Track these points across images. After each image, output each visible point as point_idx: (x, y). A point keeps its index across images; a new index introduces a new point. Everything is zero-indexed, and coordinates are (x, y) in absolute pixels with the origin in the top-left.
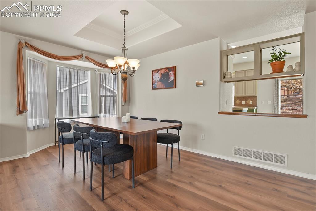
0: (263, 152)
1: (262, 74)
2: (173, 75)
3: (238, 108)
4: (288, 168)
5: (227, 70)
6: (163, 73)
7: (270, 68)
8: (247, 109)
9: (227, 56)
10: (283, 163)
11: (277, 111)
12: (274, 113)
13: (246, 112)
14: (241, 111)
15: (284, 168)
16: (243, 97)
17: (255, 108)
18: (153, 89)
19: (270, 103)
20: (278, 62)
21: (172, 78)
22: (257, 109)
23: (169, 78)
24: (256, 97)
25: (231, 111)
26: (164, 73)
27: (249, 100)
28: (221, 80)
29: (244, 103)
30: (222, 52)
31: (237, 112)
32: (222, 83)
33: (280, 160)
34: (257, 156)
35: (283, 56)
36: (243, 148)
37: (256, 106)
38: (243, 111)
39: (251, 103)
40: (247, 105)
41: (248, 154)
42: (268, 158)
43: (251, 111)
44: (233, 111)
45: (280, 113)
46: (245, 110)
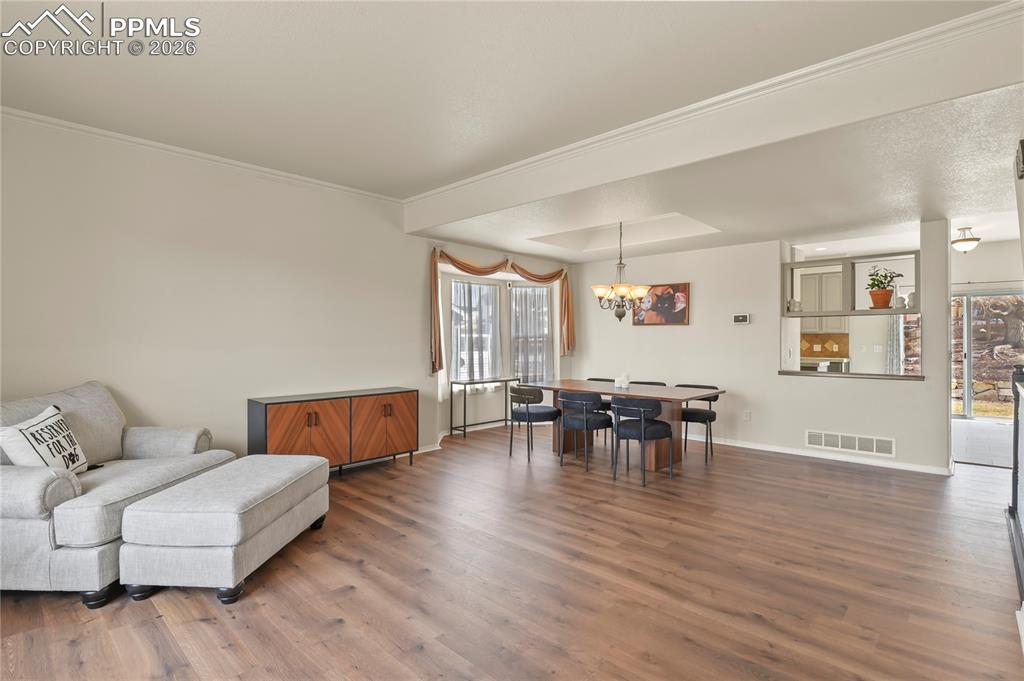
0: (857, 436)
1: (857, 309)
2: (682, 299)
3: (810, 361)
4: (896, 459)
5: (792, 297)
6: (659, 294)
7: (869, 297)
8: (828, 363)
9: (792, 270)
10: (890, 451)
11: (895, 368)
12: (888, 373)
13: (825, 370)
14: (814, 368)
15: (891, 459)
16: (817, 335)
17: (845, 360)
18: (635, 324)
19: (878, 349)
20: (881, 291)
21: (680, 306)
22: (849, 363)
23: (673, 305)
24: (848, 334)
25: (798, 368)
26: (663, 294)
27: (831, 342)
28: (783, 315)
29: (817, 348)
30: (783, 266)
31: (808, 369)
32: (783, 319)
33: (884, 447)
34: (848, 443)
35: (889, 282)
36: (824, 432)
37: (847, 356)
38: (819, 370)
39: (836, 348)
40: (825, 353)
41: (831, 442)
42: (866, 445)
43: (835, 368)
44: (803, 368)
45: (902, 373)
46: (823, 365)
